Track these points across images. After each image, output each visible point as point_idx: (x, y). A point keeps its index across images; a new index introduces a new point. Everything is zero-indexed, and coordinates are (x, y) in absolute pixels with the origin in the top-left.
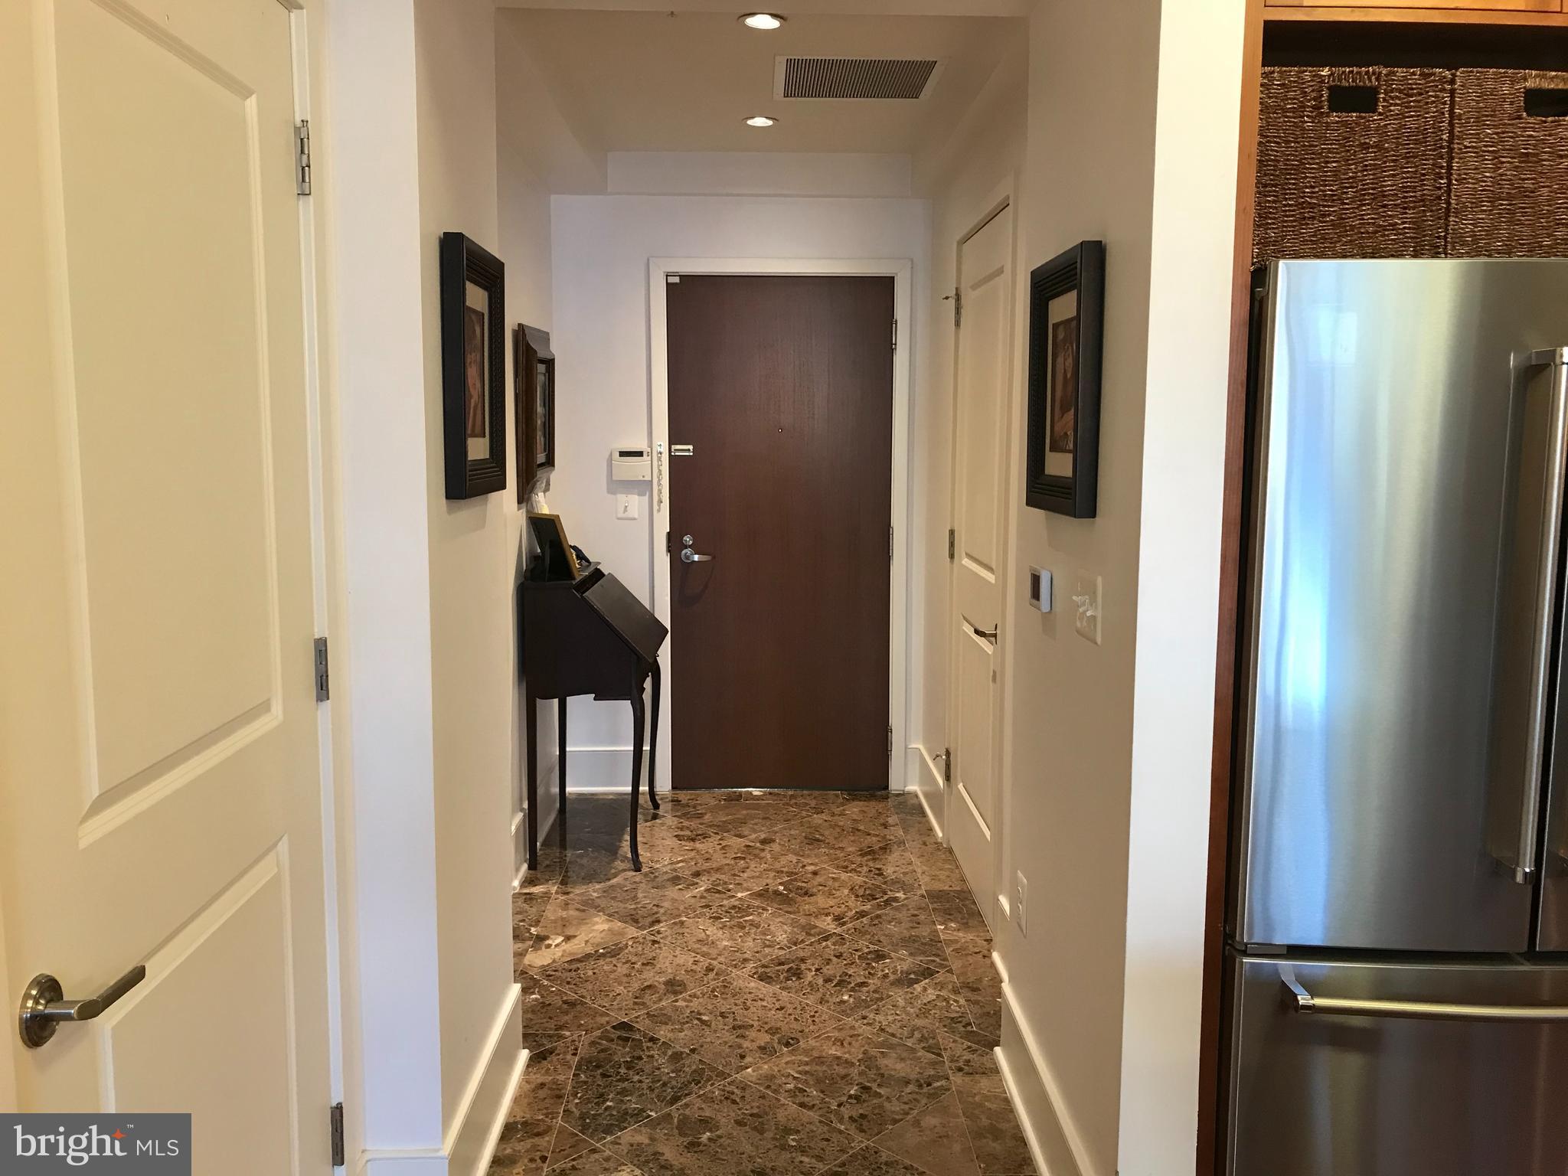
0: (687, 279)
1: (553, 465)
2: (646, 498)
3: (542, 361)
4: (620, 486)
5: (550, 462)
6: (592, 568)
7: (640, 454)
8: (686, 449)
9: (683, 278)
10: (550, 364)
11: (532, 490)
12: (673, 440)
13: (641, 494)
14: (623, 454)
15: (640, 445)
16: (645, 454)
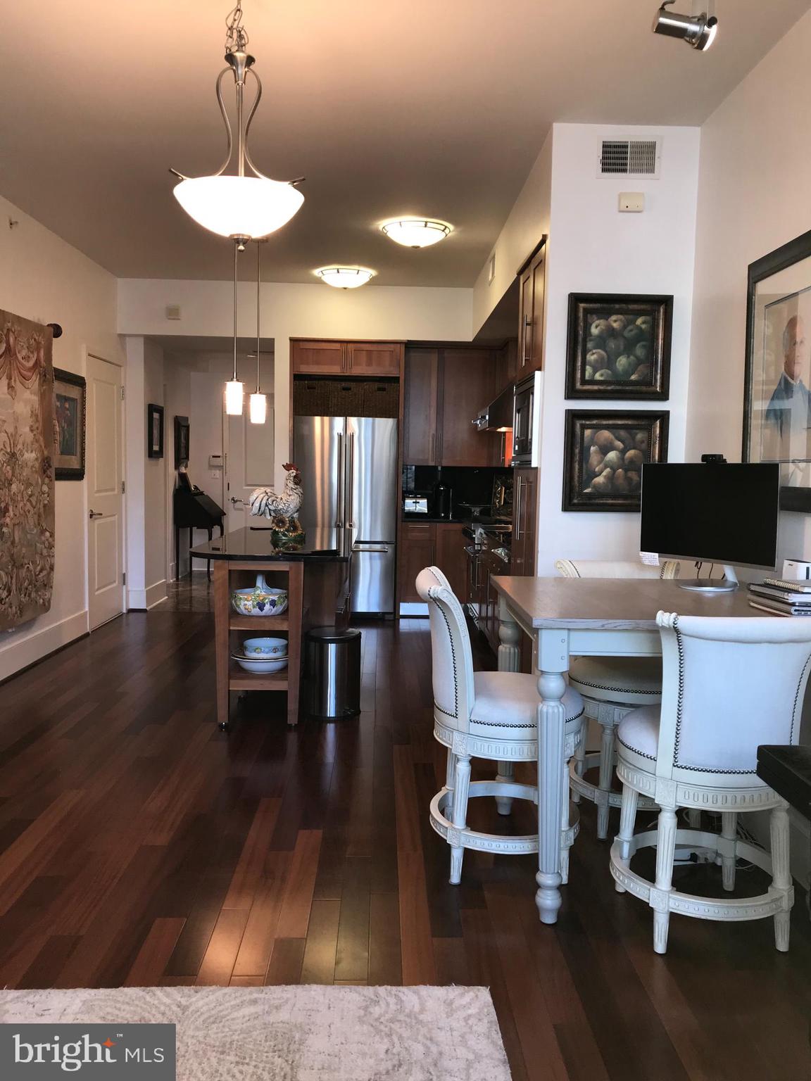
1: (188, 460)
2: (221, 472)
3: (184, 426)
4: (212, 467)
5: (187, 458)
7: (219, 457)
10: (188, 427)
11: (179, 466)
13: (220, 470)
14: (213, 457)
15: (220, 454)
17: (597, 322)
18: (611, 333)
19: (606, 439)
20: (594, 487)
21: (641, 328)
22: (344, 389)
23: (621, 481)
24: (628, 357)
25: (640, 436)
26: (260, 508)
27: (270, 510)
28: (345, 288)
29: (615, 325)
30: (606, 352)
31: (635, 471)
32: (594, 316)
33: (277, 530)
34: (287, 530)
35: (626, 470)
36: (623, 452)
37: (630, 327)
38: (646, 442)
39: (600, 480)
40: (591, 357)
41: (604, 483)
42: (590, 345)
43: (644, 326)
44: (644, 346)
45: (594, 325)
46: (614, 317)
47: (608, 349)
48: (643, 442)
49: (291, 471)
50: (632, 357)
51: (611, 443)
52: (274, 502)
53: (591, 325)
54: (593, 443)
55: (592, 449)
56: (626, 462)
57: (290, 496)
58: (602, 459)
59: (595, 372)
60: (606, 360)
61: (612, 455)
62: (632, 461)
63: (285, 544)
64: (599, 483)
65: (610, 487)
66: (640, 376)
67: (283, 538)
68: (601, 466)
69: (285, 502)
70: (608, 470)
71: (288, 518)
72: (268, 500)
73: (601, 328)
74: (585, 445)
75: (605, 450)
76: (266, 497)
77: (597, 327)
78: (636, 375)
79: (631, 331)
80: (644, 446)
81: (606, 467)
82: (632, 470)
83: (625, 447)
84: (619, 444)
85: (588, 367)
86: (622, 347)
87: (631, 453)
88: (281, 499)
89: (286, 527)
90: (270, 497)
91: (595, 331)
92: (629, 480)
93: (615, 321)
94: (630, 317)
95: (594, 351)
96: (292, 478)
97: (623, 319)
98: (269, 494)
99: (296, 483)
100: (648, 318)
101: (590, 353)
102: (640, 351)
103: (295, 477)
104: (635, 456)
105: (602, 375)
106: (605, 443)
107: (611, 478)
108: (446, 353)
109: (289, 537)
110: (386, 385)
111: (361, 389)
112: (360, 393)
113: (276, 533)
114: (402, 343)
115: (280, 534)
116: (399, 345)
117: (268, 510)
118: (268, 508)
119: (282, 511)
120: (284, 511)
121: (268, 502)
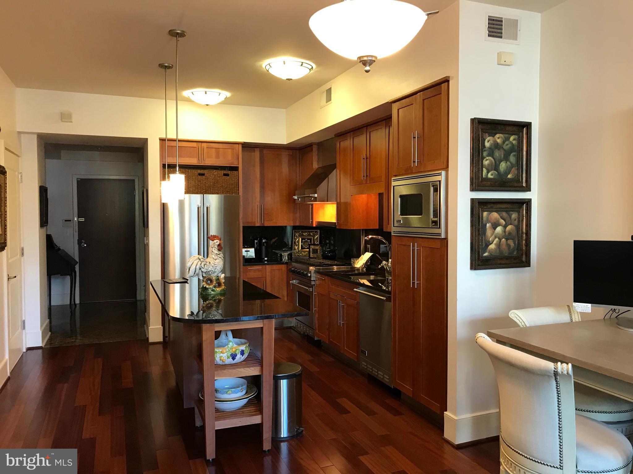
0: (82, 180)
1: (47, 223)
6: (58, 248)
8: (82, 220)
9: (81, 179)
12: (79, 217)
14: (66, 221)
15: (70, 218)
16: (71, 221)
17: (489, 138)
18: (496, 146)
19: (495, 219)
20: (489, 252)
21: (512, 143)
22: (200, 174)
23: (504, 247)
24: (506, 163)
25: (514, 216)
26: (195, 271)
27: (202, 272)
28: (207, 105)
29: (499, 141)
30: (494, 159)
31: (512, 239)
32: (487, 134)
33: (207, 287)
34: (215, 287)
35: (507, 239)
36: (505, 227)
37: (507, 143)
38: (517, 220)
39: (492, 246)
40: (486, 163)
41: (495, 248)
42: (485, 154)
43: (514, 142)
44: (514, 155)
45: (486, 141)
46: (498, 136)
47: (495, 157)
48: (515, 220)
49: (215, 241)
50: (508, 163)
51: (498, 221)
52: (206, 266)
53: (485, 140)
54: (488, 221)
55: (488, 225)
56: (507, 234)
57: (216, 260)
58: (494, 232)
59: (488, 172)
60: (494, 164)
61: (499, 229)
62: (510, 233)
63: (213, 297)
64: (492, 249)
65: (498, 251)
66: (513, 175)
67: (212, 293)
68: (493, 236)
69: (213, 265)
70: (497, 239)
71: (215, 277)
72: (201, 264)
73: (491, 143)
74: (484, 223)
75: (495, 226)
76: (200, 262)
77: (488, 141)
78: (511, 175)
79: (507, 145)
80: (516, 223)
81: (495, 237)
82: (510, 239)
83: (506, 224)
84: (503, 222)
85: (484, 169)
86: (502, 156)
87: (509, 227)
88: (210, 263)
89: (214, 284)
90: (202, 262)
91: (487, 144)
92: (508, 245)
93: (499, 138)
94: (507, 135)
95: (487, 158)
96: (216, 246)
97: (503, 137)
98: (201, 260)
99: (219, 250)
100: (516, 137)
101: (485, 159)
102: (512, 159)
103: (219, 245)
104: (512, 229)
105: (492, 175)
106: (495, 221)
107: (499, 245)
108: (265, 151)
109: (217, 291)
110: (229, 172)
111: (212, 174)
112: (211, 177)
113: (206, 289)
114: (240, 144)
115: (209, 290)
116: (237, 145)
117: (201, 272)
118: (201, 271)
119: (210, 272)
120: (212, 272)
121: (201, 266)
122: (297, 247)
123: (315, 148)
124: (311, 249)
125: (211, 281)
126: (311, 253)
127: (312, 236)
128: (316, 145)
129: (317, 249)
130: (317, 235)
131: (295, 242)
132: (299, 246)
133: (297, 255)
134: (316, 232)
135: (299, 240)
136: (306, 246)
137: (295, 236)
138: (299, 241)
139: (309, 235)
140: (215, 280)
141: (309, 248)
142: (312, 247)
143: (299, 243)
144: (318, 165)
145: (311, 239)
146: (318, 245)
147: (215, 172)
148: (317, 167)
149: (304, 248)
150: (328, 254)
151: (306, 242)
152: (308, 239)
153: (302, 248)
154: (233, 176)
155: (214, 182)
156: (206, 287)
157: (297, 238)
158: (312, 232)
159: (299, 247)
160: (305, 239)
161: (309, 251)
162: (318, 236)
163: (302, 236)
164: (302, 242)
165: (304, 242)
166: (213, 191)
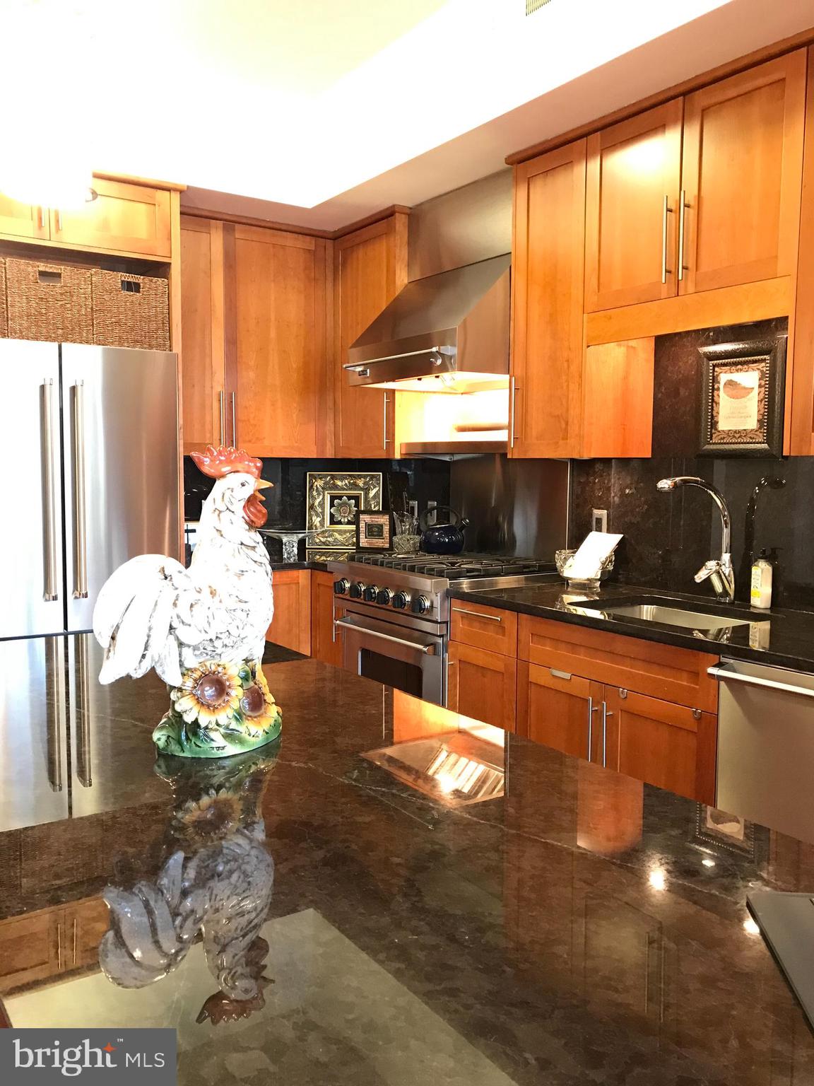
22: (44, 276)
27: (181, 645)
33: (203, 722)
34: (239, 717)
52: (196, 610)
57: (240, 574)
63: (232, 772)
67: (228, 748)
69: (232, 605)
71: (237, 664)
89: (235, 704)
96: (237, 506)
103: (251, 501)
108: (239, 233)
109: (250, 739)
110: (140, 279)
111: (85, 281)
112: (82, 291)
113: (196, 734)
114: (175, 190)
115: (213, 735)
116: (167, 193)
117: (175, 644)
118: (177, 639)
119: (218, 643)
120: (227, 641)
121: (178, 617)
122: (319, 519)
123: (401, 223)
124: (362, 525)
125: (221, 688)
126: (362, 536)
127: (361, 489)
128: (404, 213)
129: (382, 526)
130: (375, 487)
131: (312, 507)
132: (323, 516)
133: (321, 541)
134: (372, 477)
135: (323, 499)
136: (345, 517)
137: (311, 487)
138: (324, 503)
139: (355, 486)
140: (238, 681)
141: (356, 521)
142: (365, 518)
143: (323, 509)
144: (409, 275)
145: (357, 498)
146: (377, 512)
147: (98, 275)
148: (406, 281)
149: (340, 523)
150: (443, 537)
151: (345, 504)
152: (350, 498)
153: (333, 522)
154: (153, 292)
155: (92, 308)
156: (196, 723)
157: (319, 494)
158: (360, 477)
159: (323, 519)
160: (340, 498)
161: (358, 531)
162: (379, 490)
163: (331, 489)
164: (332, 505)
165: (339, 505)
166: (91, 336)
